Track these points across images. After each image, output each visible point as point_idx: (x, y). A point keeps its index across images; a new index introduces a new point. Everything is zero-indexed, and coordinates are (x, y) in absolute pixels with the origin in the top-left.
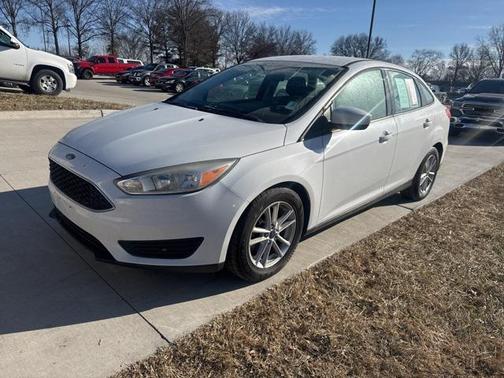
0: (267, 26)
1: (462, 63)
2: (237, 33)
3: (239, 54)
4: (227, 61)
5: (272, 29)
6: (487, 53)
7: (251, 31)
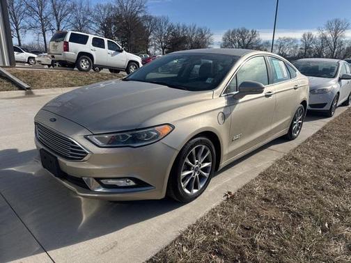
0: (181, 25)
1: (309, 45)
2: (161, 31)
3: (163, 44)
4: (155, 49)
5: (184, 27)
6: (325, 38)
7: (170, 29)
